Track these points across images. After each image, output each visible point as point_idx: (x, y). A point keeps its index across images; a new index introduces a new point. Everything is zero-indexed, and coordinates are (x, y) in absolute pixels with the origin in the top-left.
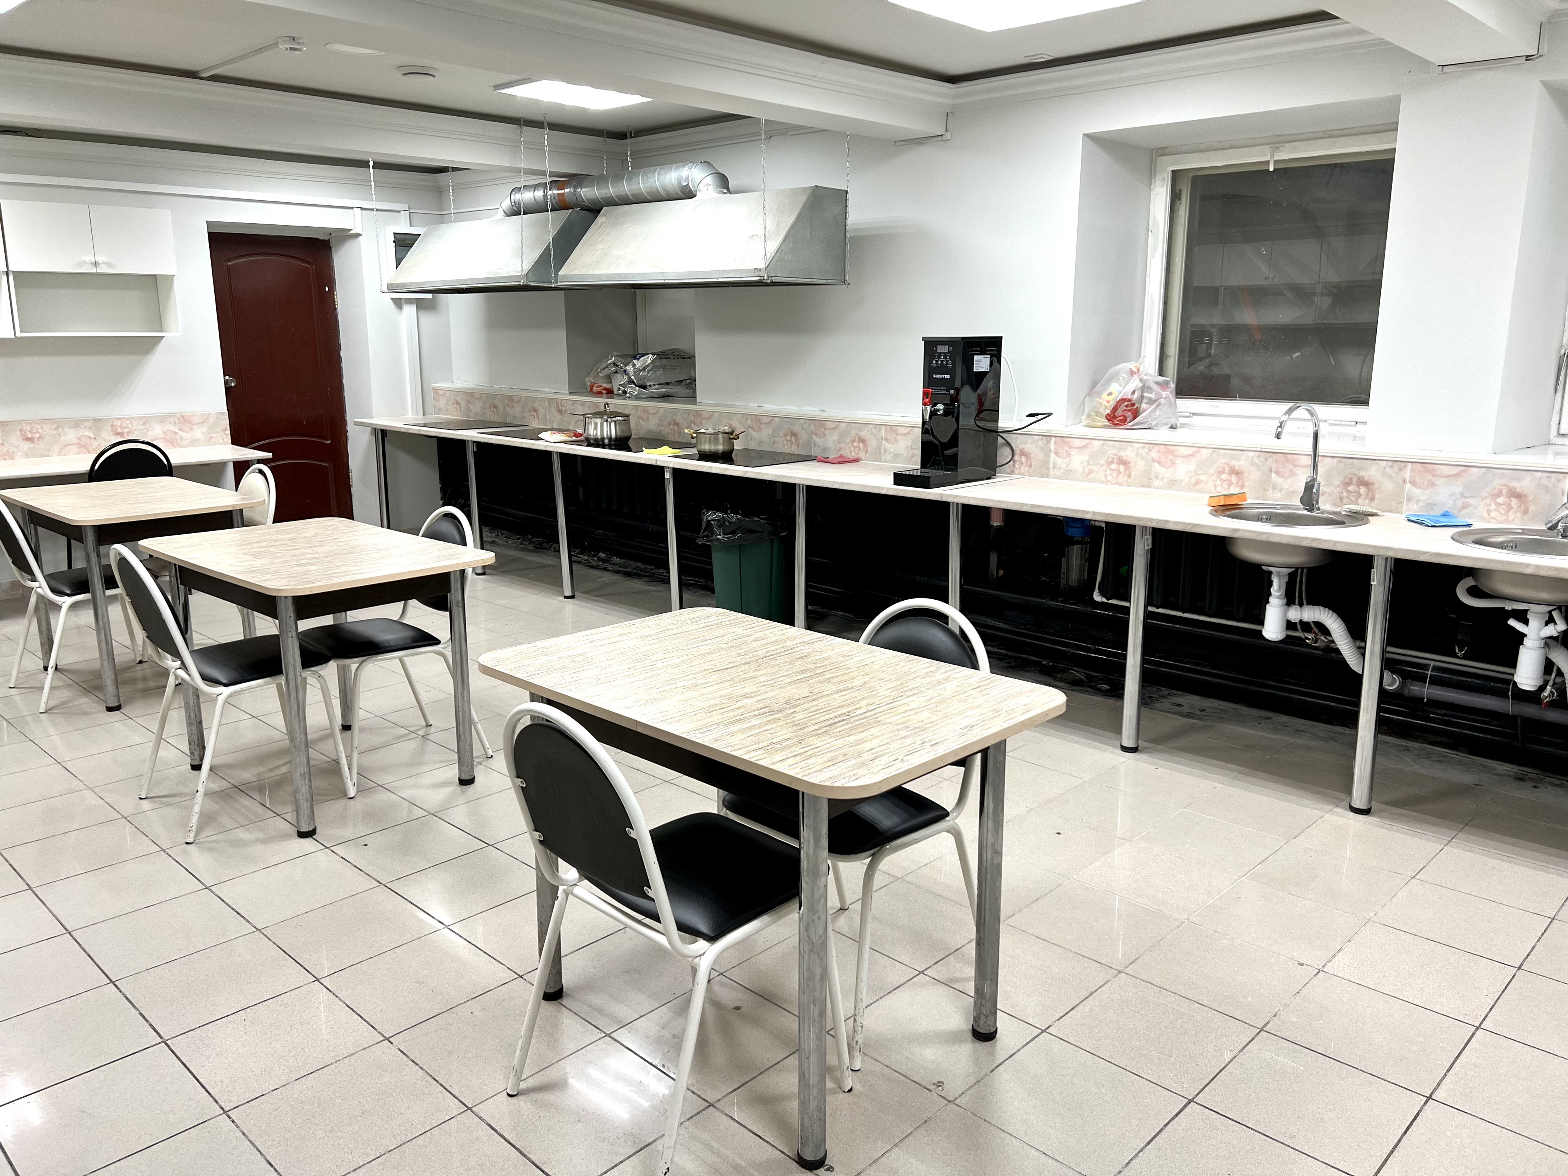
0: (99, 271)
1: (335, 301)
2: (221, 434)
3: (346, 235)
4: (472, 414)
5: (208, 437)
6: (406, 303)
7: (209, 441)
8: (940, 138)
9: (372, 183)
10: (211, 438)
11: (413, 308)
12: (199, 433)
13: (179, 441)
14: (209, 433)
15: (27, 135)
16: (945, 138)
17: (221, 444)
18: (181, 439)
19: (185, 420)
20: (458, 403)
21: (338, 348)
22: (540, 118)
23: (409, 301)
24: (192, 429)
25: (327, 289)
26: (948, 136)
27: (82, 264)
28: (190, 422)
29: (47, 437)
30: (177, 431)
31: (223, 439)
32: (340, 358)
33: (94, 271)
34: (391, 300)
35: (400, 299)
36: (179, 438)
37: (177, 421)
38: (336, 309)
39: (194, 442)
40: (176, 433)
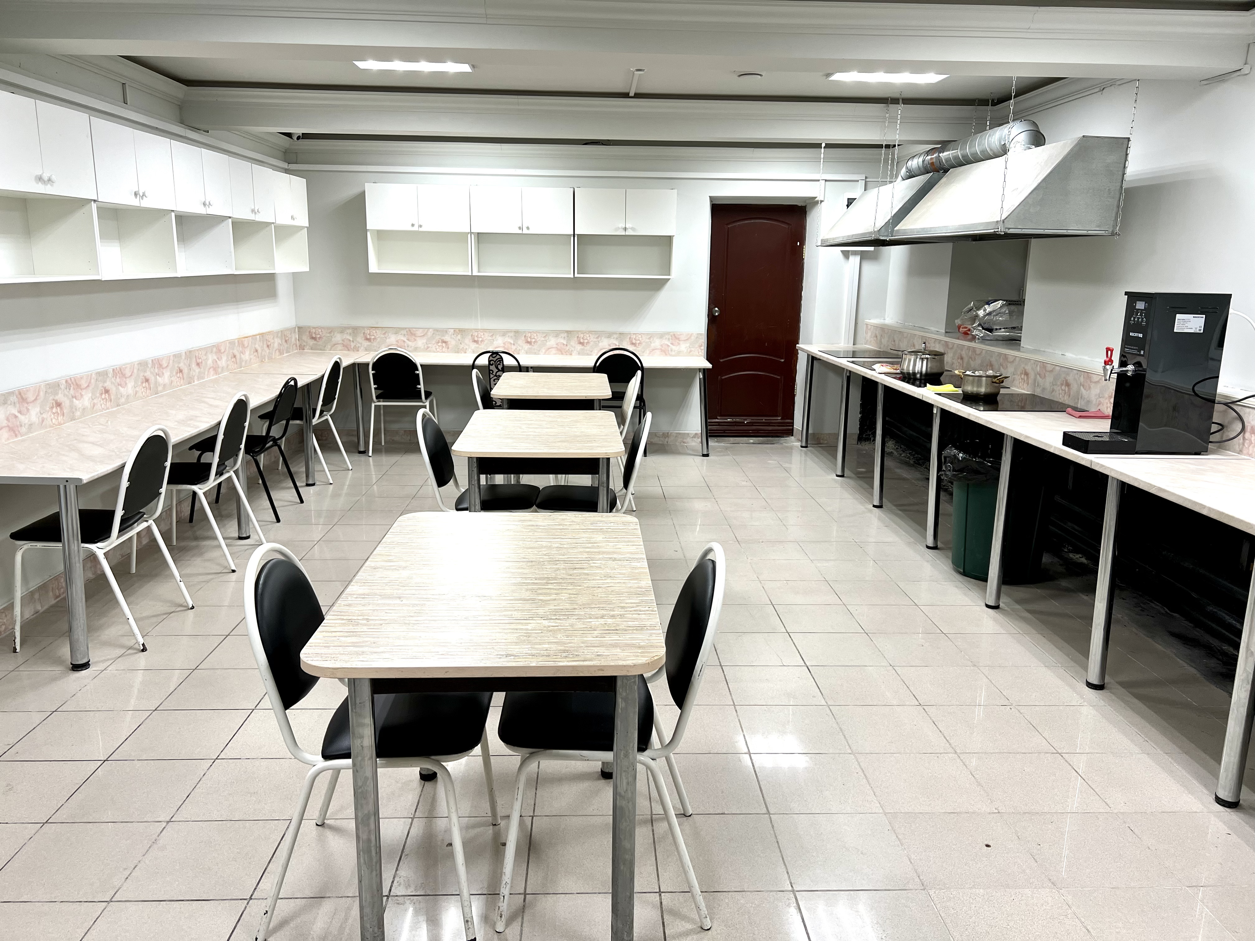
0: (627, 233)
1: (803, 253)
2: (698, 349)
3: (813, 202)
4: (882, 346)
5: (689, 350)
6: (851, 254)
7: (690, 353)
8: (1238, 73)
9: (822, 160)
10: (691, 351)
11: (857, 259)
12: (684, 347)
13: (670, 352)
14: (690, 347)
15: (603, 144)
16: (1242, 72)
17: (697, 356)
18: (671, 351)
19: (675, 337)
20: (876, 337)
21: (801, 289)
22: (896, 95)
23: (855, 253)
24: (679, 344)
25: (798, 244)
26: (1246, 70)
27: (617, 229)
28: (678, 339)
29: (592, 343)
30: (669, 344)
31: (699, 352)
32: (801, 296)
33: (623, 233)
34: (841, 253)
35: (848, 251)
36: (670, 350)
37: (670, 338)
38: (803, 259)
39: (679, 353)
40: (668, 346)
